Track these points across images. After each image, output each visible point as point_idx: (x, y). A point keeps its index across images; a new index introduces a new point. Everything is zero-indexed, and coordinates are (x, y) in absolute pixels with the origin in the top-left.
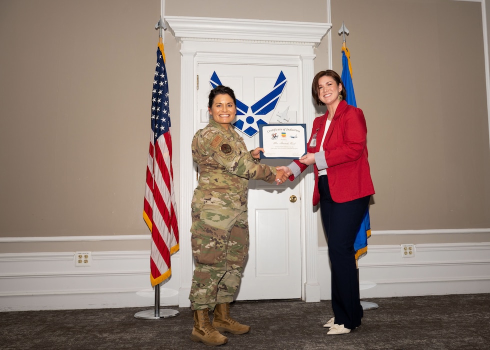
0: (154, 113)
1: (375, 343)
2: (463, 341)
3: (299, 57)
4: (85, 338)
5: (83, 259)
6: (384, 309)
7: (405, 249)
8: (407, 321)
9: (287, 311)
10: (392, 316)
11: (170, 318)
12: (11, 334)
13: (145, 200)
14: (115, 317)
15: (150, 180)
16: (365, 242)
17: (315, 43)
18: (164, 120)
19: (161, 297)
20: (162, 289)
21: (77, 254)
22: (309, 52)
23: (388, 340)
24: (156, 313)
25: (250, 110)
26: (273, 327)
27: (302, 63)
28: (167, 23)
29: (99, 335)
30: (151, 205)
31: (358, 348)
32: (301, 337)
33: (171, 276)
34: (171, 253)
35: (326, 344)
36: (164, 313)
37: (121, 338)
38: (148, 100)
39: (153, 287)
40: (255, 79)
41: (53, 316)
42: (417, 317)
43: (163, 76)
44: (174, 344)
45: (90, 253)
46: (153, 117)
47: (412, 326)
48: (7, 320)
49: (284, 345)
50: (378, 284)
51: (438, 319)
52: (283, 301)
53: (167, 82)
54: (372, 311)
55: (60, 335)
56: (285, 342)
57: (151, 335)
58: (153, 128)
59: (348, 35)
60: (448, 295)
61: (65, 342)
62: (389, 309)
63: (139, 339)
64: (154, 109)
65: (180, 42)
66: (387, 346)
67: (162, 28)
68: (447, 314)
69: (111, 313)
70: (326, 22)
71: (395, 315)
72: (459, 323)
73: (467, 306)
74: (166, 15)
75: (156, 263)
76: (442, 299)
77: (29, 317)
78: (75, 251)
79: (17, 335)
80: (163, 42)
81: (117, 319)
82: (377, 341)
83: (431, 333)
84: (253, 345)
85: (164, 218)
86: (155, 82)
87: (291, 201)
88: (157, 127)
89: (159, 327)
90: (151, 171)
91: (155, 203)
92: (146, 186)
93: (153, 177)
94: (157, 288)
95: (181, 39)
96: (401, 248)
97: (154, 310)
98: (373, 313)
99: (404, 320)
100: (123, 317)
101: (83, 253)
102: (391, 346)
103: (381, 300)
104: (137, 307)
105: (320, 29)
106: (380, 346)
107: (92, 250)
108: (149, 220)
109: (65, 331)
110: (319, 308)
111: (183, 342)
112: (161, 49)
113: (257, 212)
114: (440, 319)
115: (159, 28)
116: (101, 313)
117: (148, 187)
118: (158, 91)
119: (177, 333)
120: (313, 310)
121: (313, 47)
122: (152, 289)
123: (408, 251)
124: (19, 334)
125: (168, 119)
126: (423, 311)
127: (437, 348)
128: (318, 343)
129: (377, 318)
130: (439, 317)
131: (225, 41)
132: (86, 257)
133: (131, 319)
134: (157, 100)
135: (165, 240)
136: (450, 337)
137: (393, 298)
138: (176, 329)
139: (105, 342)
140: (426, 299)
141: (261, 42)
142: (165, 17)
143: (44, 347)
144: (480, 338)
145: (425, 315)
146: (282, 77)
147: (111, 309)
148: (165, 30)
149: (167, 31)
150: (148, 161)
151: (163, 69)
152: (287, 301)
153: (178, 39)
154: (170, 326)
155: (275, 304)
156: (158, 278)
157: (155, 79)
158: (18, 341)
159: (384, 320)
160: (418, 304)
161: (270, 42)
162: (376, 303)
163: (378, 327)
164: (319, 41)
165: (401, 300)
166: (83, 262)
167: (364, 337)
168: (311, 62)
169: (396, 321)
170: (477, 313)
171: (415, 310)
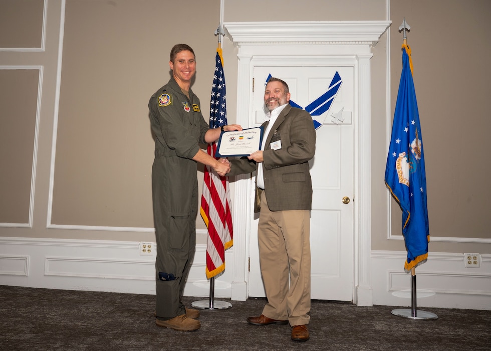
0: (212, 115)
3: (355, 57)
4: (149, 321)
5: (147, 249)
6: (444, 320)
7: (469, 258)
8: (473, 337)
9: (338, 314)
10: (455, 329)
11: (224, 310)
12: (88, 311)
13: (203, 196)
15: (207, 178)
16: (425, 249)
17: (373, 41)
18: (221, 121)
19: (216, 288)
20: (216, 281)
21: (142, 243)
22: (366, 51)
24: (210, 304)
26: (324, 328)
27: (358, 63)
28: (226, 29)
30: (208, 202)
32: (355, 341)
33: (225, 270)
34: (225, 248)
36: (218, 305)
38: (208, 102)
39: (208, 279)
40: (310, 80)
41: (121, 299)
42: (485, 333)
43: (221, 79)
44: (229, 335)
45: (153, 243)
46: (212, 119)
47: (479, 342)
50: (437, 293)
52: (333, 303)
53: (225, 86)
54: (431, 321)
55: (127, 317)
56: (338, 346)
57: (207, 325)
59: (409, 31)
61: (132, 324)
62: (450, 321)
64: (212, 111)
65: (238, 47)
67: (221, 34)
70: (385, 20)
71: (459, 328)
74: (224, 22)
75: (211, 256)
77: (101, 297)
78: (140, 241)
79: (92, 312)
80: (222, 48)
85: (220, 215)
86: (214, 86)
87: (344, 202)
89: (213, 317)
91: (211, 199)
92: (203, 184)
93: (210, 175)
94: (212, 281)
95: (239, 44)
96: (464, 257)
97: (209, 301)
98: (432, 324)
99: (470, 335)
101: (147, 243)
103: (440, 310)
104: (193, 297)
105: (378, 27)
108: (206, 216)
109: (131, 313)
110: (372, 313)
111: (237, 335)
112: (219, 54)
115: (218, 34)
117: (205, 185)
118: (216, 94)
119: (231, 325)
120: (365, 315)
121: (370, 45)
122: (207, 281)
123: (472, 260)
124: (94, 312)
125: (225, 121)
129: (437, 330)
131: (280, 43)
132: (149, 247)
134: (215, 102)
135: (220, 235)
137: (454, 310)
138: (230, 321)
141: (317, 43)
142: (224, 23)
143: (115, 326)
146: (337, 78)
148: (224, 36)
149: (226, 36)
151: (221, 72)
152: (338, 303)
153: (236, 44)
154: (225, 317)
155: (325, 305)
156: (213, 271)
157: (214, 83)
158: (93, 318)
159: (446, 333)
160: (485, 319)
161: (325, 43)
162: (436, 313)
163: (439, 340)
164: (377, 40)
165: (464, 313)
166: (147, 251)
167: (424, 349)
168: (368, 62)
169: (460, 335)
171: (482, 326)
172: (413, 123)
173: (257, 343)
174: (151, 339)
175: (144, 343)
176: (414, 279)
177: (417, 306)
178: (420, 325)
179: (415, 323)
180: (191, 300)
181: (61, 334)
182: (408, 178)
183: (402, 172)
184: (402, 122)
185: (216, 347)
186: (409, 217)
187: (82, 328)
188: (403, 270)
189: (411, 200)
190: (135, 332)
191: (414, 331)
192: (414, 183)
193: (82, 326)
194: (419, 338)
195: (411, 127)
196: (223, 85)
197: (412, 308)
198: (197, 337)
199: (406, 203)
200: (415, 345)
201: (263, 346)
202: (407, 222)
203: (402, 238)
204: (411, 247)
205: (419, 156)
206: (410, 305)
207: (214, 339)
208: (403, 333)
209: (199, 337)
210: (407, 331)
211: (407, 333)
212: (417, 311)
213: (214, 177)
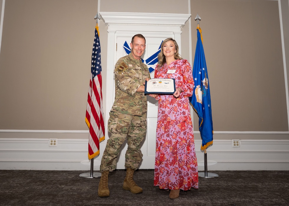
0: (93, 64)
2: (272, 201)
3: (172, 33)
4: (52, 187)
6: (222, 178)
7: (234, 142)
8: (236, 186)
10: (227, 182)
12: (14, 183)
13: (87, 111)
14: (69, 176)
15: (89, 100)
16: (211, 138)
17: (182, 25)
18: (97, 67)
19: (94, 165)
20: (95, 161)
21: (50, 140)
22: (178, 30)
23: (225, 198)
24: (91, 175)
25: (145, 62)
27: (174, 36)
28: (101, 16)
29: (59, 186)
30: (90, 114)
31: (207, 202)
33: (99, 154)
34: (100, 142)
35: (187, 198)
37: (71, 189)
38: (90, 57)
40: (148, 45)
42: (242, 184)
43: (98, 44)
45: (57, 139)
46: (92, 66)
47: (239, 189)
48: (13, 175)
49: (163, 198)
50: (218, 162)
51: (255, 186)
55: (39, 185)
57: (87, 188)
58: (92, 72)
59: (200, 20)
60: (261, 171)
61: (41, 189)
62: (225, 178)
63: (81, 190)
64: (93, 61)
65: (108, 26)
66: (225, 202)
67: (98, 18)
68: (261, 183)
69: (67, 173)
70: (188, 14)
71: (229, 182)
72: (269, 189)
74: (100, 11)
75: (91, 146)
77: (24, 174)
78: (49, 138)
80: (99, 26)
81: (70, 177)
82: (218, 198)
83: (251, 195)
84: (144, 197)
85: (96, 122)
86: (94, 47)
88: (94, 71)
89: (92, 183)
90: (90, 95)
91: (92, 113)
93: (91, 98)
94: (92, 160)
95: (108, 24)
96: (232, 142)
97: (90, 173)
98: (215, 180)
99: (234, 185)
100: (73, 176)
101: (53, 139)
102: (226, 202)
103: (220, 172)
104: (81, 171)
105: (184, 17)
106: (220, 201)
107: (58, 138)
108: (88, 122)
109: (42, 182)
112: (97, 30)
114: (257, 186)
115: (96, 18)
116: (62, 173)
117: (88, 104)
118: (95, 52)
121: (180, 27)
122: (89, 161)
123: (236, 144)
124: (18, 183)
125: (100, 67)
127: (255, 205)
128: (182, 197)
129: (218, 184)
130: (256, 185)
131: (131, 24)
132: (55, 141)
133: (78, 177)
134: (94, 57)
135: (96, 133)
136: (263, 198)
137: (227, 171)
139: (63, 191)
140: (247, 173)
141: (152, 25)
142: (100, 12)
143: (30, 192)
144: (283, 200)
147: (67, 171)
148: (100, 19)
150: (88, 89)
151: (98, 40)
153: (107, 24)
156: (92, 155)
157: (94, 45)
158: (17, 187)
159: (222, 185)
160: (243, 176)
161: (156, 25)
162: (217, 174)
163: (218, 189)
164: (184, 24)
165: (232, 173)
167: (210, 195)
168: (180, 36)
169: (229, 186)
170: (280, 183)
171: (241, 180)
172: (204, 69)
173: (117, 197)
174: (53, 199)
175: (48, 201)
176: (206, 155)
177: (208, 170)
178: (209, 181)
179: (206, 180)
180: (80, 173)
182: (201, 100)
183: (198, 96)
184: (198, 69)
186: (202, 121)
187: (9, 194)
189: (203, 111)
190: (42, 195)
191: (205, 185)
192: (204, 102)
193: (9, 192)
194: (208, 189)
195: (202, 72)
196: (99, 47)
197: (205, 172)
198: (81, 196)
199: (201, 113)
200: (205, 193)
201: (120, 199)
202: (201, 124)
203: (199, 132)
204: (204, 138)
205: (207, 87)
206: (204, 170)
207: (91, 197)
209: (82, 195)
210: (202, 185)
211: (202, 186)
212: (208, 173)
213: (93, 100)
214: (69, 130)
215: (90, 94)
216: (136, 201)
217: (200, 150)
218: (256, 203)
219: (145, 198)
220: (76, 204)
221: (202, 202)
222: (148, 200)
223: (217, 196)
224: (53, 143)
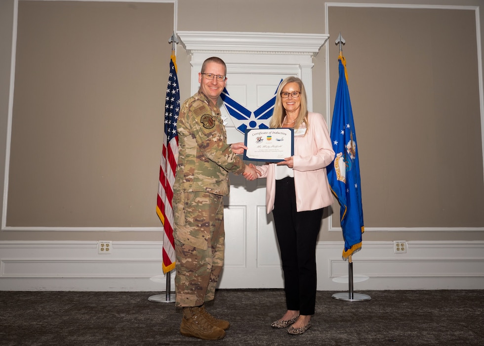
0: (167, 118)
1: (367, 333)
2: (453, 335)
3: (298, 66)
4: (105, 317)
5: (105, 247)
6: (376, 301)
7: (398, 245)
8: (398, 313)
10: (384, 308)
12: (44, 311)
13: (158, 196)
14: (131, 299)
15: (162, 178)
16: (359, 238)
17: (314, 53)
19: (172, 283)
21: (100, 242)
22: (308, 61)
23: (379, 331)
24: (167, 297)
25: (253, 115)
26: (271, 314)
27: (301, 71)
28: (179, 37)
29: (117, 315)
30: (163, 201)
31: (351, 337)
35: (320, 332)
37: (136, 319)
38: (162, 106)
39: (165, 274)
40: (258, 86)
41: (79, 297)
42: (408, 310)
43: (175, 85)
45: (111, 242)
46: (166, 122)
47: (403, 318)
48: (41, 298)
50: (370, 277)
51: (429, 312)
53: (179, 91)
54: (365, 302)
55: (84, 314)
57: (162, 317)
58: (166, 131)
59: (344, 44)
60: (439, 290)
61: (89, 320)
62: (381, 301)
63: (152, 320)
64: (167, 114)
65: (190, 54)
66: (379, 336)
67: (175, 42)
68: (438, 308)
69: (128, 296)
70: (324, 33)
71: (387, 307)
72: (450, 317)
73: (457, 301)
74: (178, 30)
75: (167, 252)
76: (433, 294)
77: (59, 297)
79: (48, 312)
80: (176, 55)
81: (133, 302)
82: (369, 331)
83: (421, 326)
86: (168, 91)
88: (169, 130)
89: (169, 310)
90: (164, 170)
91: (167, 198)
92: (159, 184)
93: (165, 175)
94: (168, 275)
95: (192, 52)
96: (393, 244)
97: (165, 295)
98: (365, 304)
99: (396, 312)
100: (139, 300)
101: (105, 242)
103: (374, 292)
104: (151, 292)
105: (317, 40)
106: (372, 336)
107: (113, 240)
108: (161, 214)
109: (88, 310)
112: (173, 61)
113: (259, 209)
116: (120, 296)
117: (161, 185)
118: (170, 98)
121: (311, 56)
122: (163, 275)
123: (400, 247)
124: (51, 311)
126: (414, 304)
129: (369, 310)
132: (107, 245)
133: (146, 302)
134: (169, 106)
136: (440, 331)
137: (385, 291)
139: (123, 322)
140: (417, 293)
141: (264, 53)
142: (177, 32)
143: (71, 323)
144: (471, 333)
145: (416, 309)
147: (128, 292)
148: (177, 43)
149: (179, 44)
150: (160, 160)
153: (189, 51)
155: (274, 293)
156: (169, 266)
157: (168, 88)
158: (49, 316)
159: (376, 312)
160: (410, 298)
161: (271, 53)
162: (369, 295)
163: (370, 318)
164: (318, 51)
165: (393, 294)
166: (105, 250)
167: (356, 327)
168: (310, 71)
169: (388, 312)
170: (468, 309)
171: (406, 304)
172: (348, 126)
174: (107, 334)
176: (351, 265)
177: (354, 290)
178: (355, 306)
179: (351, 305)
180: (148, 295)
181: (14, 334)
182: (345, 176)
183: (339, 170)
184: (339, 126)
185: (169, 337)
186: (346, 211)
187: (37, 327)
188: (341, 258)
189: (347, 195)
190: (91, 328)
191: (349, 312)
192: (349, 180)
193: (37, 325)
194: (353, 318)
195: (346, 130)
196: (177, 90)
197: (349, 292)
198: (152, 329)
199: (343, 198)
200: (349, 324)
202: (344, 215)
203: (340, 229)
204: (348, 238)
205: (354, 156)
206: (348, 290)
207: (167, 330)
208: (340, 314)
209: (154, 328)
210: (344, 312)
211: (344, 314)
212: (354, 294)
213: (169, 177)
214: (130, 227)
215: (163, 168)
216: (240, 336)
217: (342, 258)
218: (428, 338)
219: (253, 332)
220: (145, 341)
221: (344, 336)
222: (258, 335)
223: (367, 328)
224: (105, 249)
